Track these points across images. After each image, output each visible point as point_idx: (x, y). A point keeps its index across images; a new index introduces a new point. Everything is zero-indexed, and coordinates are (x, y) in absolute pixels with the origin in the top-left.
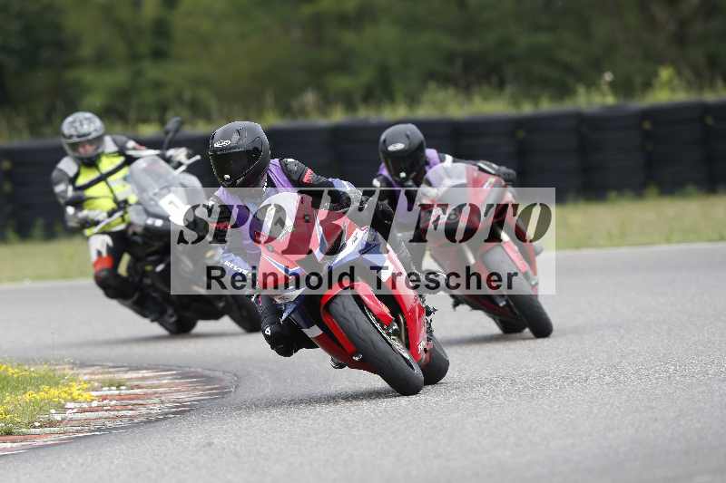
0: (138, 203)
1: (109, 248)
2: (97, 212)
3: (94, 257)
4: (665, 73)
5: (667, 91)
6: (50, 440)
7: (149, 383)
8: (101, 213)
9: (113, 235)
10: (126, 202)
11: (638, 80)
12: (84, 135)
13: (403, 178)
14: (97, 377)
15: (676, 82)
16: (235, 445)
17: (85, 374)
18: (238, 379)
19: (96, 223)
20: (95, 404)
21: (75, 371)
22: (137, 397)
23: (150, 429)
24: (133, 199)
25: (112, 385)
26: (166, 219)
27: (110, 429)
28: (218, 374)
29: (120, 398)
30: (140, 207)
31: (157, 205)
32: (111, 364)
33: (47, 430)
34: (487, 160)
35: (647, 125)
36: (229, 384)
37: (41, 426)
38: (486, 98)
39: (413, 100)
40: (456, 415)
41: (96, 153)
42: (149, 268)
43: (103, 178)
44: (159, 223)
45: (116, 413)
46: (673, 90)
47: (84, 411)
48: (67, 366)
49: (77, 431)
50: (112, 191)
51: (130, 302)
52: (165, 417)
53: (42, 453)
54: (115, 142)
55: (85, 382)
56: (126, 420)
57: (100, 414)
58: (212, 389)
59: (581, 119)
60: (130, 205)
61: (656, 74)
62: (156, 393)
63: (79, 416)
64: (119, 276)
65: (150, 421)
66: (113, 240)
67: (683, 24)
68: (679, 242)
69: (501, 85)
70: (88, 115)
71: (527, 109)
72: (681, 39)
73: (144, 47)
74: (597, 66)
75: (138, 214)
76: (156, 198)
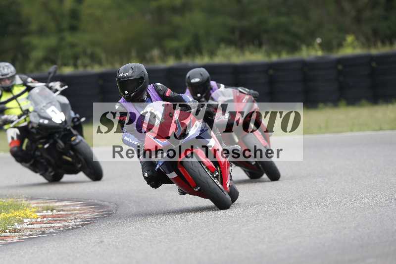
0: (35, 111)
1: (18, 136)
2: (12, 116)
3: (10, 140)
4: (350, 39)
5: (351, 49)
6: (15, 240)
7: (68, 208)
8: (14, 116)
9: (20, 129)
10: (28, 110)
11: (335, 43)
12: (6, 75)
13: (199, 97)
14: (40, 205)
15: (356, 43)
16: (116, 242)
17: (34, 204)
18: (117, 206)
19: (12, 122)
20: (39, 220)
21: (28, 202)
22: (62, 216)
23: (70, 233)
24: (31, 109)
25: (48, 209)
26: (50, 119)
27: (47, 234)
28: (106, 203)
29: (53, 216)
30: (36, 114)
31: (45, 112)
32: (47, 198)
33: (13, 234)
34: (244, 87)
35: (340, 67)
36: (112, 209)
37: (10, 232)
38: (252, 53)
39: (212, 54)
40: (236, 226)
41: (11, 84)
42: (40, 146)
43: (15, 98)
44: (46, 122)
45: (51, 225)
46: (354, 48)
47: (33, 224)
48: (24, 199)
49: (31, 235)
50: (19, 105)
51: (28, 165)
52: (77, 227)
53: (10, 246)
54: (21, 78)
55: (34, 208)
56: (56, 228)
57: (42, 225)
58: (103, 212)
59: (304, 64)
60: (30, 112)
61: (345, 40)
62: (72, 214)
63: (30, 226)
64: (22, 150)
65: (69, 229)
66: (20, 131)
67: (359, 11)
68: (357, 131)
69: (260, 45)
70: (7, 64)
71: (275, 58)
72: (358, 20)
73: (65, 24)
74: (312, 35)
75: (35, 117)
76: (45, 109)
